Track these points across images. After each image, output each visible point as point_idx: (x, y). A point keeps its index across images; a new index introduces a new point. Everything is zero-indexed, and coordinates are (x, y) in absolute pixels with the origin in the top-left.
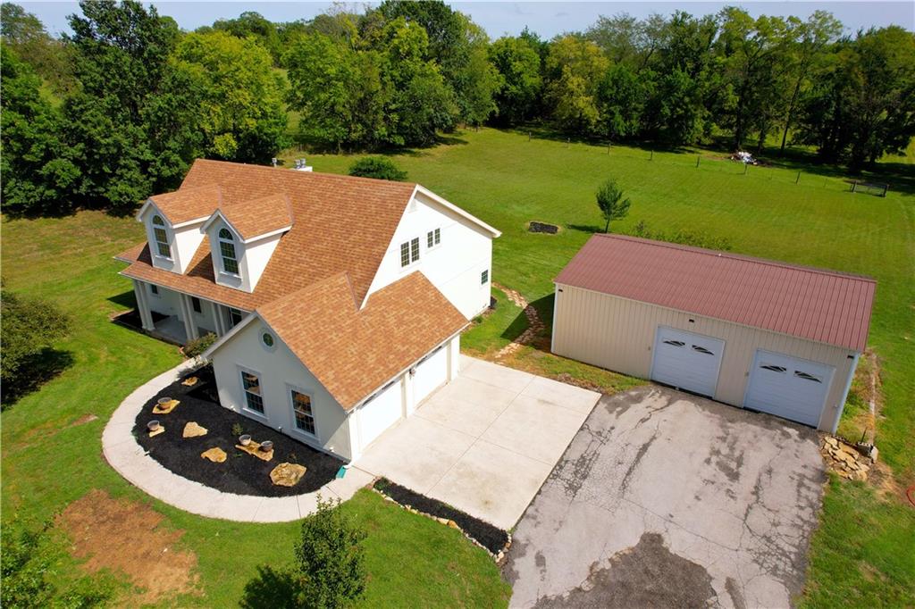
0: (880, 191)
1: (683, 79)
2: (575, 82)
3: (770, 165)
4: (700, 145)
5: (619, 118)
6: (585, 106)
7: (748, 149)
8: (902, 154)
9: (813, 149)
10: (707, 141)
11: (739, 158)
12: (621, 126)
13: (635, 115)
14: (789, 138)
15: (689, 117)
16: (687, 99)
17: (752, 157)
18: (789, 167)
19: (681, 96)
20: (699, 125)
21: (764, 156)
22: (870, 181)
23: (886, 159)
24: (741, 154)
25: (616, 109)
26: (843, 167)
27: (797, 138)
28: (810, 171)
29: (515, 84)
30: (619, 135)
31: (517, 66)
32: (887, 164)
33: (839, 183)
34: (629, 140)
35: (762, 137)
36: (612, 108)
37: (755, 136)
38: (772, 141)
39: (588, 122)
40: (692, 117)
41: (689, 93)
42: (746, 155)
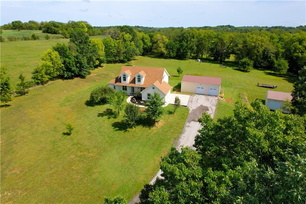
0: (225, 67)
1: (185, 44)
2: (161, 45)
3: (205, 62)
4: (189, 58)
5: (171, 53)
6: (163, 50)
7: (200, 59)
8: (229, 59)
9: (212, 58)
10: (191, 57)
11: (198, 61)
12: (172, 54)
13: (175, 52)
14: (207, 56)
15: (187, 52)
16: (186, 48)
17: (201, 60)
18: (208, 62)
19: (185, 47)
20: (189, 54)
21: (203, 60)
22: (224, 65)
23: (226, 60)
24: (198, 60)
25: (171, 51)
26: (219, 62)
27: (209, 56)
28: (213, 63)
29: (146, 45)
30: (172, 57)
31: (146, 41)
32: (227, 61)
33: (218, 65)
34: (174, 58)
35: (202, 56)
36: (170, 51)
37: (201, 55)
38: (204, 56)
39: (164, 54)
40: (188, 52)
41: (187, 47)
42: (199, 60)
